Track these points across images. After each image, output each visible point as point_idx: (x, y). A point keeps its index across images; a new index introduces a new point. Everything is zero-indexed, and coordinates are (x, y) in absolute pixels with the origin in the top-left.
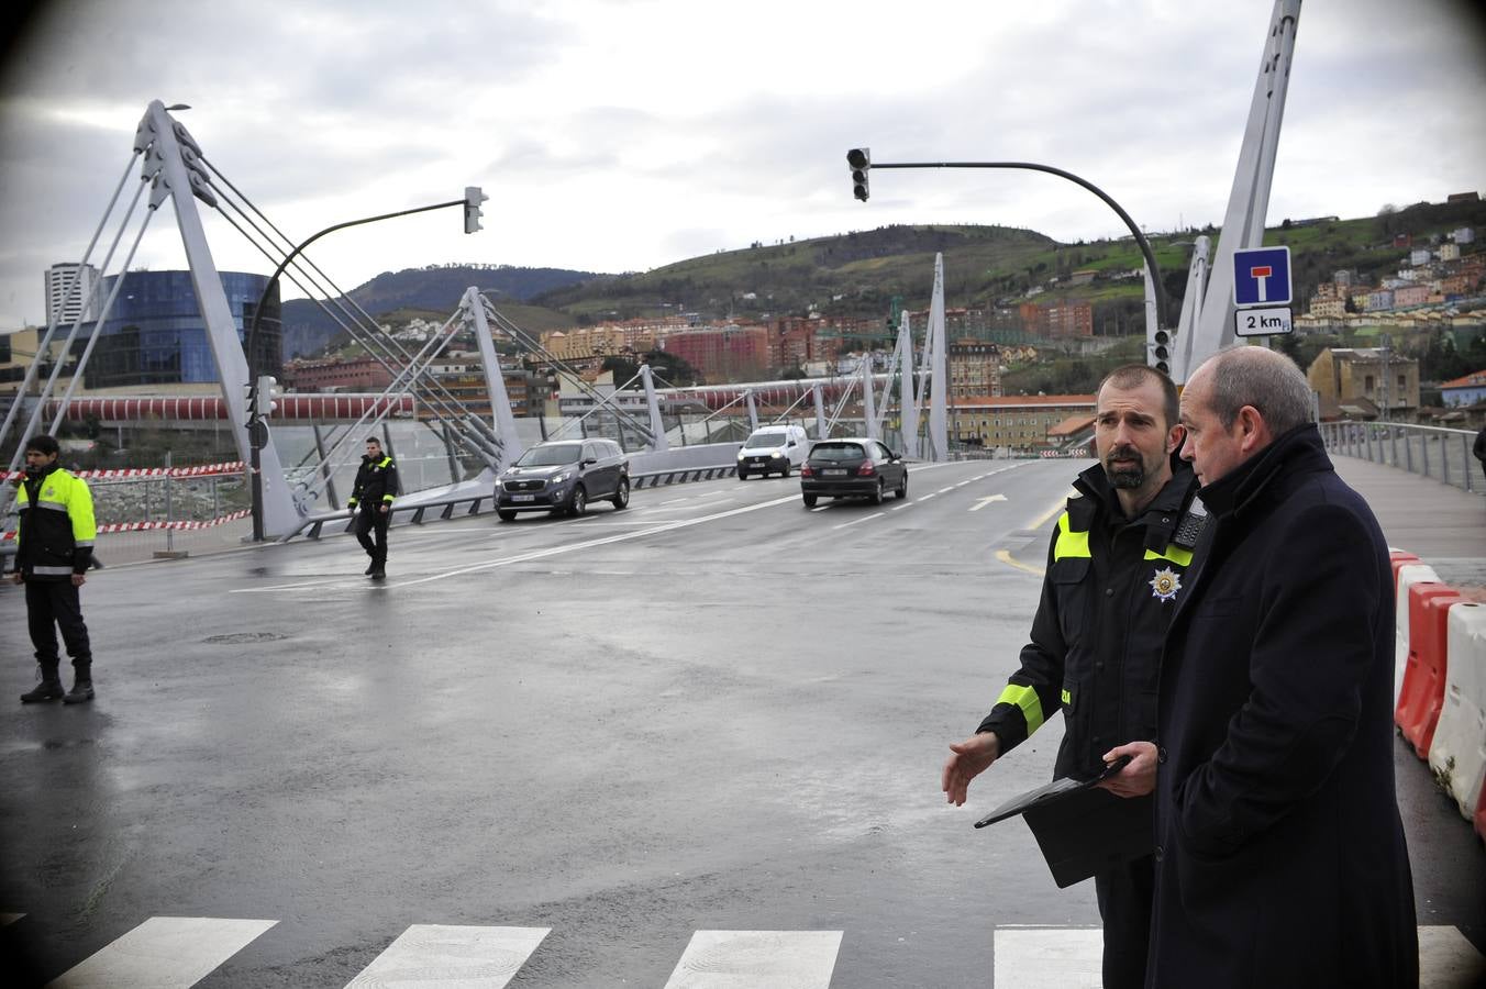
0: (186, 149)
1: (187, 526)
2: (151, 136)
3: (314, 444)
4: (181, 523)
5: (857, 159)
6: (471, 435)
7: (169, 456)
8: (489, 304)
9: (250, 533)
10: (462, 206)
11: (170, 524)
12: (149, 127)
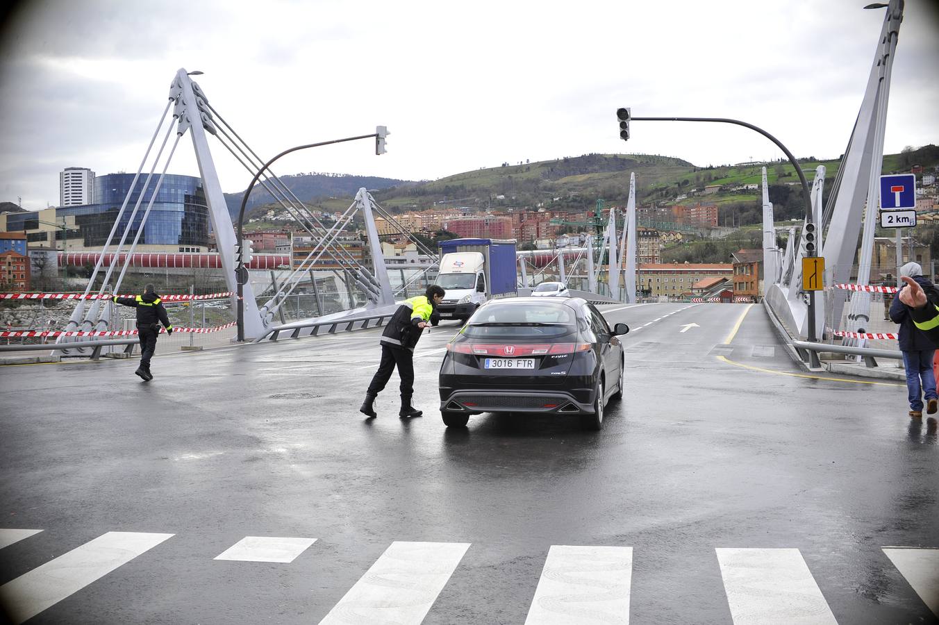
0: (199, 99)
1: (202, 331)
2: (179, 91)
3: (271, 282)
4: (198, 329)
5: (623, 114)
6: (361, 279)
7: (192, 288)
8: (372, 198)
9: (235, 336)
10: (375, 137)
11: (192, 329)
12: (178, 85)
